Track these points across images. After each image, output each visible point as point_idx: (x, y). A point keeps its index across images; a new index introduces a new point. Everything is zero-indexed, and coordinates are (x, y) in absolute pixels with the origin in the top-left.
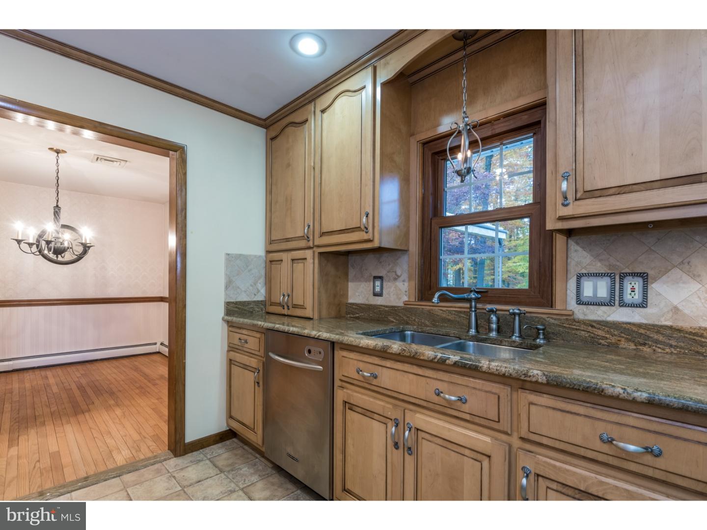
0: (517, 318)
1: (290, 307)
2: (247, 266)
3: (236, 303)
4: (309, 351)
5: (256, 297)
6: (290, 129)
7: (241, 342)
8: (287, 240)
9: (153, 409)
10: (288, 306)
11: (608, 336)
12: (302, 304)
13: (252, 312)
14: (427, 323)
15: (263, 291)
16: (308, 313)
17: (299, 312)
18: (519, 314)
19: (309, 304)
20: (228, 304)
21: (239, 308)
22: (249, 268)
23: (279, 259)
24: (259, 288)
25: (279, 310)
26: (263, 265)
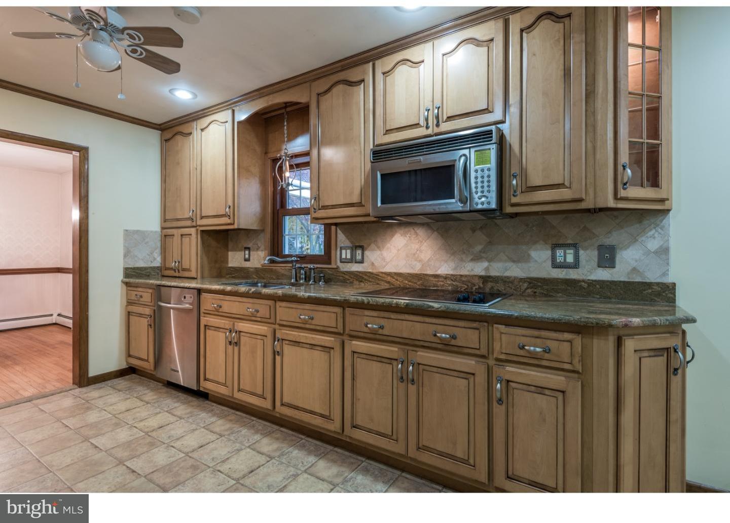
0: (313, 271)
1: (180, 271)
2: (144, 240)
3: (134, 268)
4: (185, 297)
5: (153, 264)
6: (179, 137)
7: (137, 297)
8: (178, 220)
9: (55, 364)
10: (178, 270)
11: (350, 278)
12: (189, 268)
13: (149, 276)
14: (274, 277)
15: (159, 259)
16: (193, 274)
17: (186, 274)
18: (314, 269)
19: (193, 268)
20: (126, 269)
21: (137, 273)
22: (146, 241)
23: (172, 234)
24: (156, 257)
25: (171, 273)
26: (159, 239)
